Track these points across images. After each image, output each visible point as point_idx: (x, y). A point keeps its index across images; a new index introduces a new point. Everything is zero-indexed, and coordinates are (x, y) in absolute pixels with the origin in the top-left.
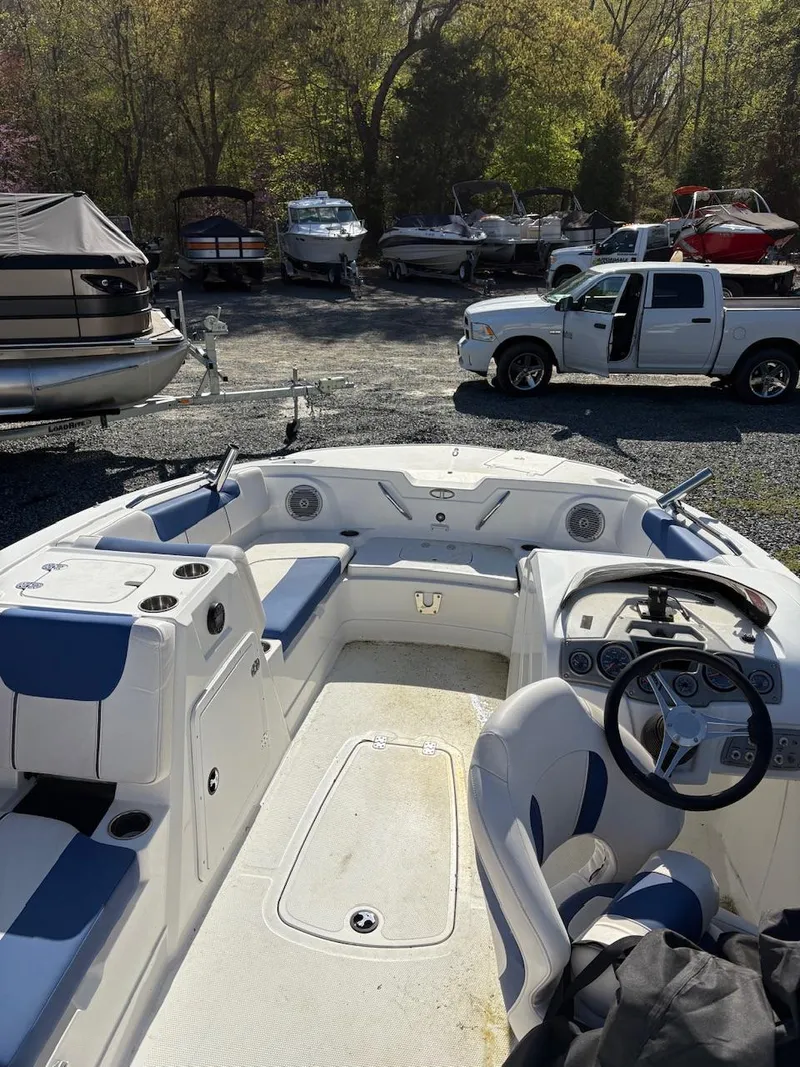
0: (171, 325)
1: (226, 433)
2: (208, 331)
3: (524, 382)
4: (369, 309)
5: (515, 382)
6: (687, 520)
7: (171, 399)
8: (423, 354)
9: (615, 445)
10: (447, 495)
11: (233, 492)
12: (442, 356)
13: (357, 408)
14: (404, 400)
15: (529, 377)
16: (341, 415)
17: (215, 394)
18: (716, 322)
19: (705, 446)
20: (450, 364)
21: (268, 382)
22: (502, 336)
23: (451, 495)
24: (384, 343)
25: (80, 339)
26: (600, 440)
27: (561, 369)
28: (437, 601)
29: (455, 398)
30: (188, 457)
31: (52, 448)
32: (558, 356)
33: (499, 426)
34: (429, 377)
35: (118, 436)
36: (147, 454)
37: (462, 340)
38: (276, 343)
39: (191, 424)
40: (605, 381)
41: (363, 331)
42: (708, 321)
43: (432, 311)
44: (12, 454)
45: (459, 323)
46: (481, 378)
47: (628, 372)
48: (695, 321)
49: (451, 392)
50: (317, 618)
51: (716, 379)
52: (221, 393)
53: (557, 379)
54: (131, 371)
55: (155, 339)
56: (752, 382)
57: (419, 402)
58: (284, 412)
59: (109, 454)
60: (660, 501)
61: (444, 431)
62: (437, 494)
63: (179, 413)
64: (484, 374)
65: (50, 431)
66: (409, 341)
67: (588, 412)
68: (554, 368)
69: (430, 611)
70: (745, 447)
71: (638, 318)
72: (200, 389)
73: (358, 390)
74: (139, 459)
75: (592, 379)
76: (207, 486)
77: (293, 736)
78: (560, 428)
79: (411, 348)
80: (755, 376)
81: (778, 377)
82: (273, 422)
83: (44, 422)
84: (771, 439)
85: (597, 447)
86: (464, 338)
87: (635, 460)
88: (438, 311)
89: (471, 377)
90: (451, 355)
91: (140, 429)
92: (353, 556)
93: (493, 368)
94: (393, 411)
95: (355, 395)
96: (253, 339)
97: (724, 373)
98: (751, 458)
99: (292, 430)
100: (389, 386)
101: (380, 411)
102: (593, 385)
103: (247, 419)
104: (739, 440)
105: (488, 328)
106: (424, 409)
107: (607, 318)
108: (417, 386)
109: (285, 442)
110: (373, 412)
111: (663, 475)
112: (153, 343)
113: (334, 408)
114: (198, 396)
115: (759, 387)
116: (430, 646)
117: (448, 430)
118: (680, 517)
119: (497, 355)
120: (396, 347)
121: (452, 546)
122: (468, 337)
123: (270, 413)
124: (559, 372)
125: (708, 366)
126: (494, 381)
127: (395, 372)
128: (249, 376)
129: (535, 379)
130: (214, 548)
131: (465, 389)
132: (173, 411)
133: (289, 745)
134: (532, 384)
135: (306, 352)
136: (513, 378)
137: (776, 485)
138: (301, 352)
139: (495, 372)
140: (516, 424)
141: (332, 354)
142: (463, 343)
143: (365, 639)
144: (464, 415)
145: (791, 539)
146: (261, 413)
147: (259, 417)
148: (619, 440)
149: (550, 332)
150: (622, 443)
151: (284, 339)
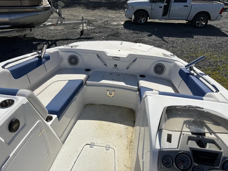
0: (48, 3)
1: (65, 33)
2: (59, 5)
3: (141, 21)
4: (104, 1)
5: (139, 21)
6: (195, 73)
7: (50, 23)
8: (116, 13)
9: (163, 38)
10: (118, 59)
11: (48, 58)
12: (121, 14)
13: (99, 27)
14: (111, 25)
15: (142, 20)
16: (95, 28)
17: (62, 22)
18: (190, 7)
19: (185, 39)
20: (123, 16)
21: (78, 19)
22: (136, 9)
23: (119, 59)
24: (107, 10)
25: (22, 6)
26: (159, 37)
27: (150, 18)
28: (113, 93)
29: (124, 25)
30: (55, 39)
31: (20, 36)
32: (150, 14)
33: (134, 33)
34: (117, 19)
35: (37, 33)
36: (44, 38)
37: (126, 10)
38: (80, 10)
39: (57, 30)
40: (160, 21)
41: (102, 7)
42: (187, 6)
43: (119, 2)
44: (9, 37)
45: (126, 5)
46: (131, 20)
47: (166, 19)
48: (184, 6)
49: (123, 23)
50: (74, 101)
51: (187, 21)
52: (63, 22)
53: (149, 20)
54: (37, 15)
55: (43, 7)
56: (197, 22)
57: (115, 25)
58: (81, 27)
59: (34, 38)
60: (186, 66)
61: (120, 33)
62: (115, 58)
63: (54, 27)
64: (131, 19)
65: (17, 32)
66: (113, 10)
67: (156, 29)
68: (148, 18)
69: (111, 96)
70: (195, 39)
71: (170, 5)
72: (58, 21)
73: (100, 22)
74: (42, 39)
75: (157, 21)
76: (38, 57)
77: (63, 143)
78: (149, 33)
79: (114, 12)
80: (197, 21)
81: (203, 21)
82: (78, 30)
83: (15, 29)
84: (201, 37)
85: (158, 39)
86: (126, 9)
87: (167, 43)
88: (121, 3)
89: (128, 19)
90: (123, 14)
91: (44, 31)
92: (87, 79)
93: (133, 17)
94: (108, 28)
95: (99, 23)
96: (75, 8)
97: (190, 20)
98: (196, 42)
99: (82, 32)
100: (108, 21)
101: (104, 27)
102: (158, 22)
103: (71, 29)
104: (193, 38)
105: (132, 7)
106: (116, 27)
107: (162, 5)
108: (115, 21)
109: (80, 36)
110: (103, 28)
111: (175, 47)
112: (42, 8)
113: (93, 27)
114: (57, 23)
115: (198, 24)
116: (111, 106)
117: (122, 33)
118: (192, 72)
119: (135, 14)
120: (110, 11)
121: (119, 75)
122: (127, 9)
123: (77, 28)
124: (149, 19)
125: (186, 18)
126: (133, 21)
127: (109, 17)
128: (73, 18)
129: (144, 21)
130: (21, 91)
131: (126, 22)
132: (53, 27)
133: (62, 146)
134: (143, 22)
135: (87, 12)
136: (138, 20)
137: (202, 50)
138: (86, 12)
139: (134, 18)
140: (139, 32)
141: (94, 12)
142: (126, 11)
143: (92, 103)
144: (126, 29)
145: (207, 65)
146: (75, 28)
147: (74, 29)
148: (164, 37)
149: (148, 8)
150: (165, 38)
151: (83, 9)
